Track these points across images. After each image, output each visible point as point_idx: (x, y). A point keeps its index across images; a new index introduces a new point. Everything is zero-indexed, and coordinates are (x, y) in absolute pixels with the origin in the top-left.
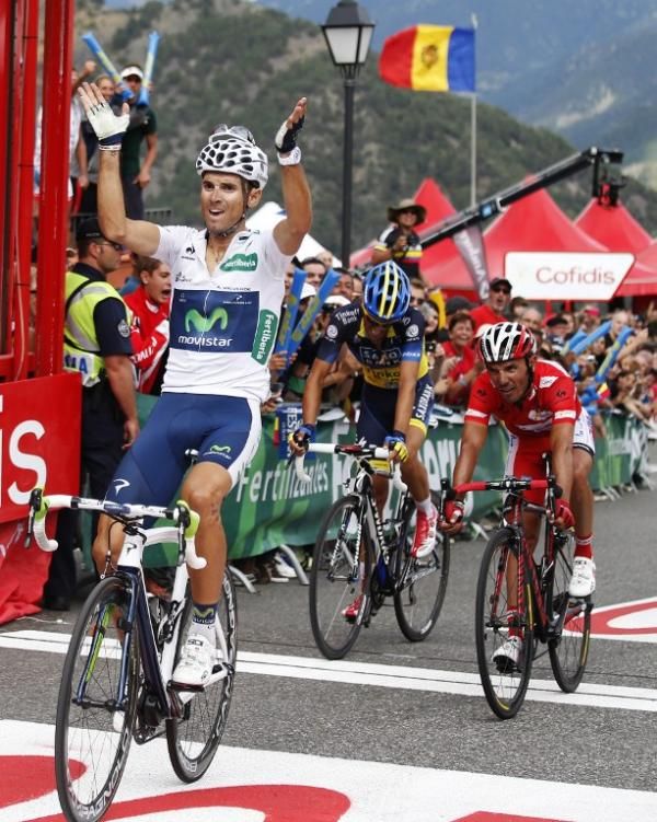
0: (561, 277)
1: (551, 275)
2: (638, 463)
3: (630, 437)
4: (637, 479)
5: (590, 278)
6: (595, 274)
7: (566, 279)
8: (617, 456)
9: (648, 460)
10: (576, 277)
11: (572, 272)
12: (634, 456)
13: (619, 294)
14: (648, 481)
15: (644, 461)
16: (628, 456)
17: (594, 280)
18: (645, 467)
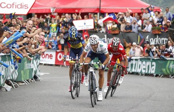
0: (9, 6)
1: (5, 5)
2: (36, 72)
3: (33, 63)
4: (35, 77)
5: (19, 6)
6: (21, 5)
7: (11, 7)
8: (28, 69)
9: (39, 71)
10: (14, 6)
11: (13, 4)
12: (34, 69)
13: (30, 12)
14: (39, 78)
15: (38, 71)
16: (32, 69)
17: (21, 8)
18: (38, 73)
